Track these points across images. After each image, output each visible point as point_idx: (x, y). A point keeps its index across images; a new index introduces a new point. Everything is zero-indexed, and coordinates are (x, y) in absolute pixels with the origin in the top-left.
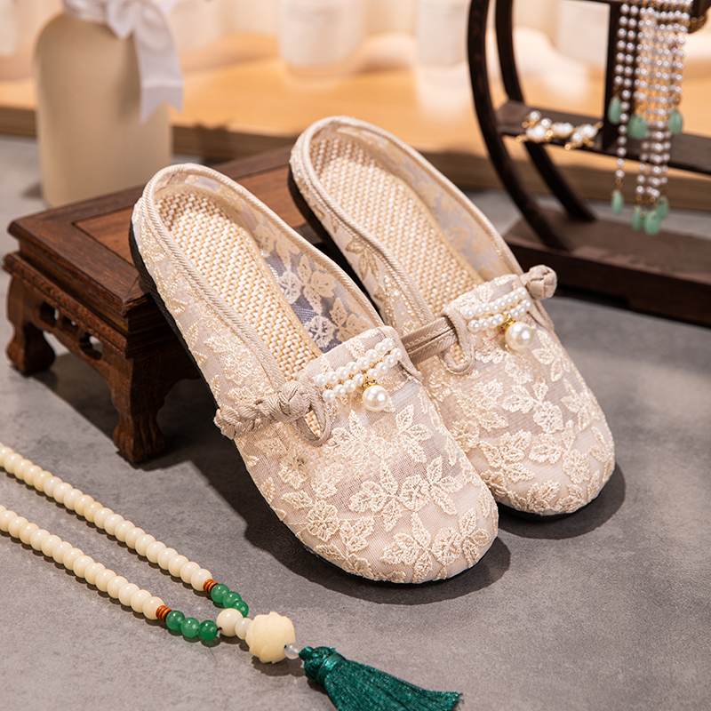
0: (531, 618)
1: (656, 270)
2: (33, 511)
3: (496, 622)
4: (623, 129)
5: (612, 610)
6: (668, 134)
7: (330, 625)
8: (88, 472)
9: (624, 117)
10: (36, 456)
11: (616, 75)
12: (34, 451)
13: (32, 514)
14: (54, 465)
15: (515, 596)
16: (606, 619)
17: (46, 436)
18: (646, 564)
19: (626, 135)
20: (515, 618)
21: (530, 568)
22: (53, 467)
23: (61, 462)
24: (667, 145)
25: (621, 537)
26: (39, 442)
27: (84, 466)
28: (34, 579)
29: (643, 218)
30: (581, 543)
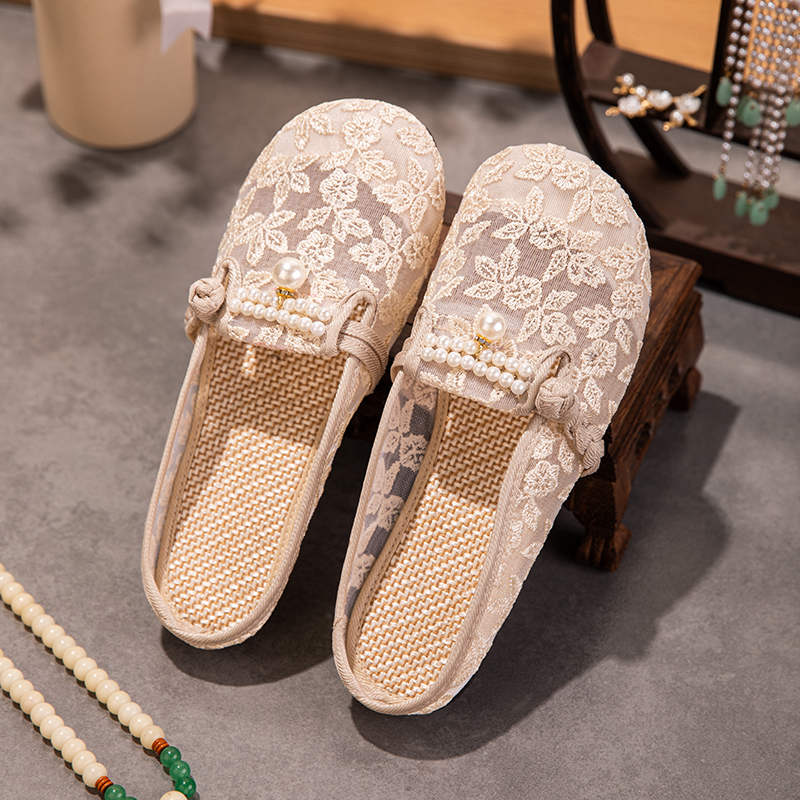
0: (625, 775)
1: (758, 259)
2: (73, 618)
3: (586, 781)
4: (731, 112)
5: (711, 762)
6: (784, 124)
7: (408, 789)
8: (131, 558)
9: (734, 101)
10: (72, 534)
11: (728, 55)
12: (68, 525)
13: (71, 623)
14: (93, 547)
15: (607, 743)
16: (705, 775)
17: (83, 502)
18: (747, 692)
19: (735, 119)
20: (607, 775)
21: (621, 700)
22: (91, 550)
23: (101, 543)
24: (783, 135)
25: (719, 651)
26: (74, 511)
27: (128, 550)
28: (82, 722)
29: (748, 207)
30: (677, 660)
